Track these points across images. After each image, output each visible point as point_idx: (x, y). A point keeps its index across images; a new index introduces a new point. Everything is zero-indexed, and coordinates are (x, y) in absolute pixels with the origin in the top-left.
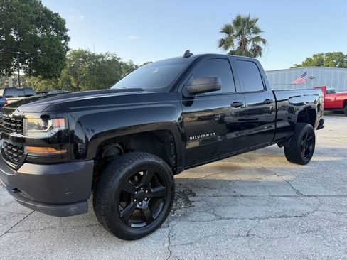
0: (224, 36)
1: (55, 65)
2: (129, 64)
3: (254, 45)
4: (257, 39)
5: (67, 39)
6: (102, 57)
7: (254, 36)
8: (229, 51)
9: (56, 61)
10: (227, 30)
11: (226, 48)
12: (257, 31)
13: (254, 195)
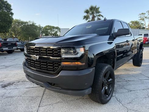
0: (86, 14)
1: (8, 26)
2: (38, 26)
3: (98, 18)
4: (99, 15)
5: (12, 14)
6: (27, 23)
7: (98, 14)
8: (88, 21)
9: (8, 24)
10: (87, 12)
11: (87, 19)
12: (99, 12)
13: (133, 80)
